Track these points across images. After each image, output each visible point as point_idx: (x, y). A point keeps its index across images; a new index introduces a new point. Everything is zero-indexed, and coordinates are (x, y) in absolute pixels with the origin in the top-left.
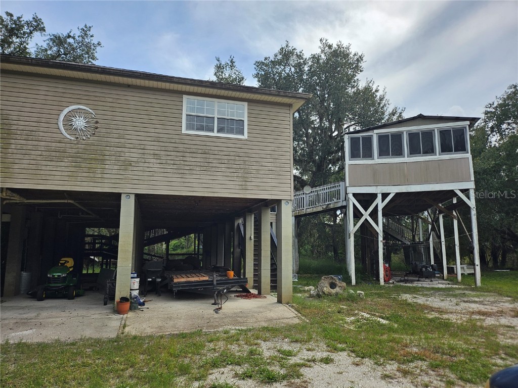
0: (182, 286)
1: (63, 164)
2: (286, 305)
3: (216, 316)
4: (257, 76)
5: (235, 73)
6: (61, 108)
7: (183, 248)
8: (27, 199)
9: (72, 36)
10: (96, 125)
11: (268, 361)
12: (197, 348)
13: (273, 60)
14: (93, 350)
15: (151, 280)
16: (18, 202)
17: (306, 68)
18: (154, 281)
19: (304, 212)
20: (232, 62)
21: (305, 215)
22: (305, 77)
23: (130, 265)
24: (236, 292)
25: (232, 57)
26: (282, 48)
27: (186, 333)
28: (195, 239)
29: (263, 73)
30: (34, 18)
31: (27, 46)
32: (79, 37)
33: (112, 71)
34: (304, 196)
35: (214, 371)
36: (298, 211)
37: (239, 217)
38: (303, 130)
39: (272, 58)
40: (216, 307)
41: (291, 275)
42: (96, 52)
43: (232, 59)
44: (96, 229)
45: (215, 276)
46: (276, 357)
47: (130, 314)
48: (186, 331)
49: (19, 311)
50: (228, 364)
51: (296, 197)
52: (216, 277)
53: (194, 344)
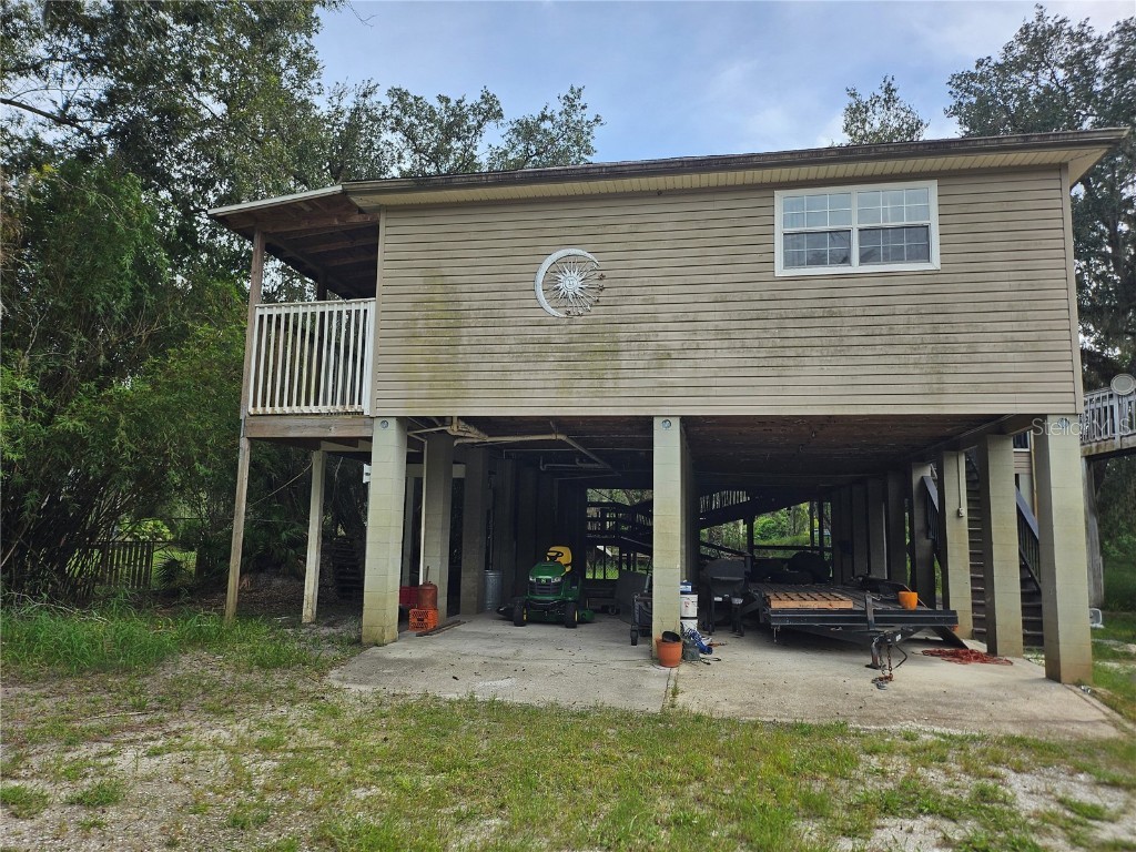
0: (791, 619)
1: (546, 366)
2: (1074, 688)
3: (879, 694)
4: (956, 111)
5: (897, 116)
6: (538, 259)
7: (783, 534)
8: (490, 436)
9: (549, 115)
10: (601, 283)
11: (1032, 822)
12: (841, 765)
13: (1001, 61)
14: (620, 733)
15: (720, 599)
16: (476, 441)
17: (1102, 63)
18: (727, 604)
19: (1117, 444)
20: (889, 90)
21: (1120, 453)
22: (1099, 85)
23: (679, 566)
24: (926, 642)
25: (889, 79)
26: (1027, 27)
27: (810, 726)
28: (811, 512)
29: (974, 100)
30: (483, 97)
31: (475, 153)
32: (560, 114)
33: (626, 168)
34: (1114, 402)
35: (887, 822)
36: (1094, 445)
37: (923, 461)
38: (1102, 227)
39: (998, 59)
40: (879, 673)
41: (1086, 612)
42: (593, 138)
43: (889, 84)
44: (605, 492)
45: (869, 600)
46: (1053, 815)
47: (684, 669)
48: (810, 721)
49: (487, 641)
50: (921, 811)
51: (1088, 407)
52: (872, 604)
53: (832, 754)
